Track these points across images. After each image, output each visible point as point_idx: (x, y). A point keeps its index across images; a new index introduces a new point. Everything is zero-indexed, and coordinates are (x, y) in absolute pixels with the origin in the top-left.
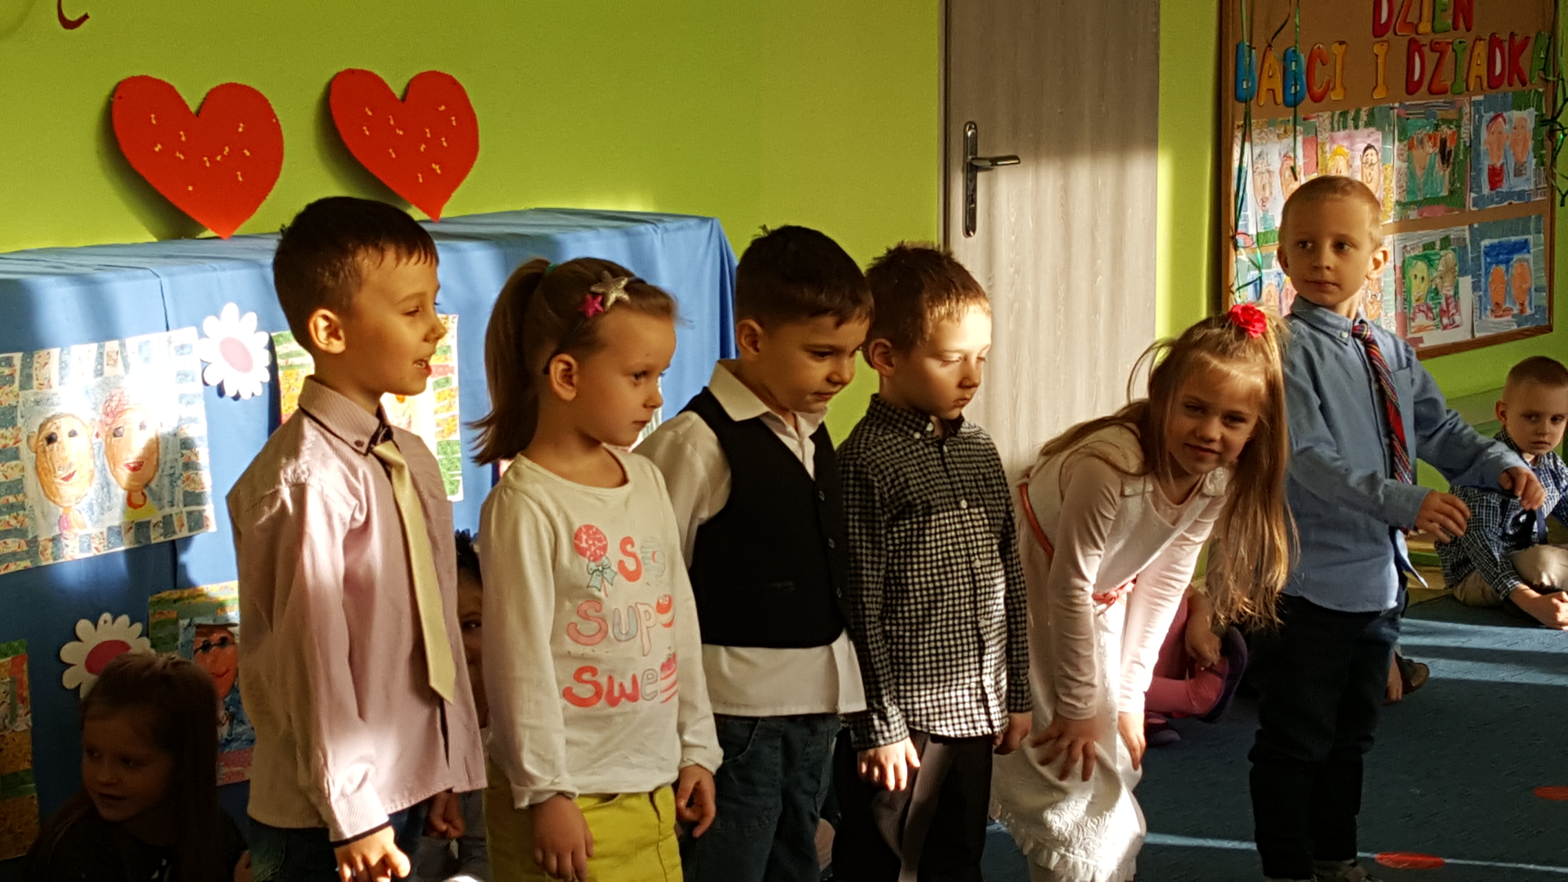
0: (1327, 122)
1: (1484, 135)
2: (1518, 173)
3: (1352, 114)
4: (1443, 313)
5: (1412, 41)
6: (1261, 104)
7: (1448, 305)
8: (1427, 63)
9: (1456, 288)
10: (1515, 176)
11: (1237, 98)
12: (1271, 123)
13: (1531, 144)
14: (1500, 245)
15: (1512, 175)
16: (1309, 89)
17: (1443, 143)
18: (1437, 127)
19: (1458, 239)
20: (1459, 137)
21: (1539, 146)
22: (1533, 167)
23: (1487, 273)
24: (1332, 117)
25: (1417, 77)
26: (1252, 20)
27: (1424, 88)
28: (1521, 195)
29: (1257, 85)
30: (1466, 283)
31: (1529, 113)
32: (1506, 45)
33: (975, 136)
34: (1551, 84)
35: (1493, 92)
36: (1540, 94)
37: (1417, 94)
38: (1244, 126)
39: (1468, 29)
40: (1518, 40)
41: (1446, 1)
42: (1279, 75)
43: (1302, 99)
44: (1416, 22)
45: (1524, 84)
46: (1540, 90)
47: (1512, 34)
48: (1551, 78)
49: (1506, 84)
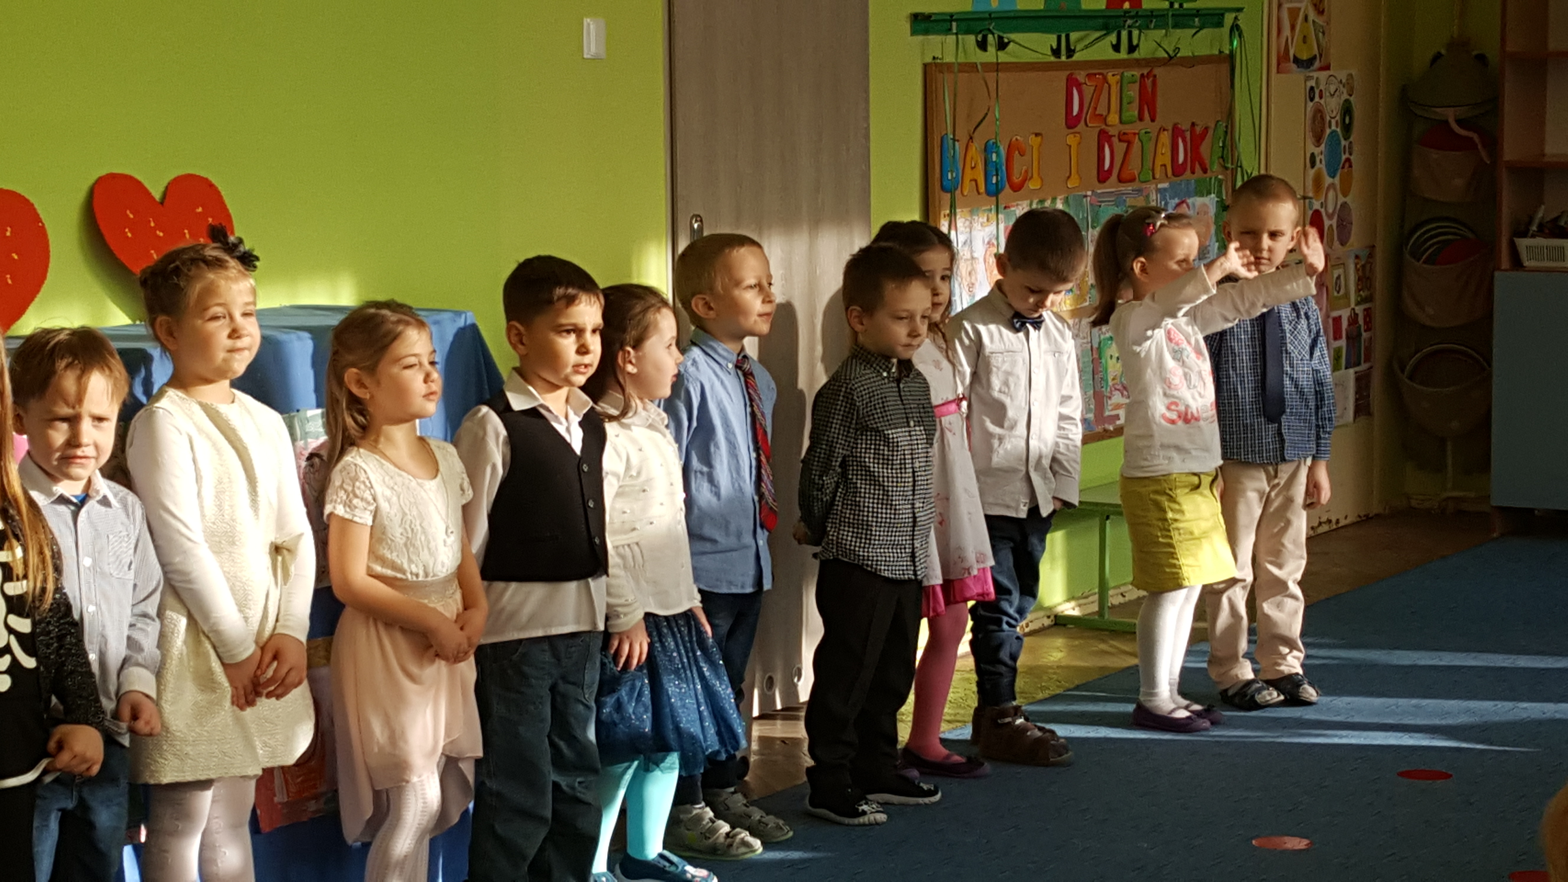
5: (1101, 133)
6: (965, 193)
8: (1115, 152)
11: (943, 189)
12: (975, 209)
13: (1213, 228)
16: (1009, 178)
25: (1107, 166)
26: (956, 110)
27: (1114, 177)
29: (960, 176)
31: (1211, 199)
32: (1188, 135)
33: (701, 228)
34: (1229, 172)
35: (1177, 179)
36: (1220, 182)
37: (1108, 183)
38: (950, 215)
39: (1153, 120)
40: (1198, 129)
41: (1133, 92)
42: (981, 166)
43: (1002, 189)
44: (1105, 114)
45: (1205, 171)
46: (1220, 177)
47: (1193, 124)
48: (1229, 165)
49: (1188, 172)
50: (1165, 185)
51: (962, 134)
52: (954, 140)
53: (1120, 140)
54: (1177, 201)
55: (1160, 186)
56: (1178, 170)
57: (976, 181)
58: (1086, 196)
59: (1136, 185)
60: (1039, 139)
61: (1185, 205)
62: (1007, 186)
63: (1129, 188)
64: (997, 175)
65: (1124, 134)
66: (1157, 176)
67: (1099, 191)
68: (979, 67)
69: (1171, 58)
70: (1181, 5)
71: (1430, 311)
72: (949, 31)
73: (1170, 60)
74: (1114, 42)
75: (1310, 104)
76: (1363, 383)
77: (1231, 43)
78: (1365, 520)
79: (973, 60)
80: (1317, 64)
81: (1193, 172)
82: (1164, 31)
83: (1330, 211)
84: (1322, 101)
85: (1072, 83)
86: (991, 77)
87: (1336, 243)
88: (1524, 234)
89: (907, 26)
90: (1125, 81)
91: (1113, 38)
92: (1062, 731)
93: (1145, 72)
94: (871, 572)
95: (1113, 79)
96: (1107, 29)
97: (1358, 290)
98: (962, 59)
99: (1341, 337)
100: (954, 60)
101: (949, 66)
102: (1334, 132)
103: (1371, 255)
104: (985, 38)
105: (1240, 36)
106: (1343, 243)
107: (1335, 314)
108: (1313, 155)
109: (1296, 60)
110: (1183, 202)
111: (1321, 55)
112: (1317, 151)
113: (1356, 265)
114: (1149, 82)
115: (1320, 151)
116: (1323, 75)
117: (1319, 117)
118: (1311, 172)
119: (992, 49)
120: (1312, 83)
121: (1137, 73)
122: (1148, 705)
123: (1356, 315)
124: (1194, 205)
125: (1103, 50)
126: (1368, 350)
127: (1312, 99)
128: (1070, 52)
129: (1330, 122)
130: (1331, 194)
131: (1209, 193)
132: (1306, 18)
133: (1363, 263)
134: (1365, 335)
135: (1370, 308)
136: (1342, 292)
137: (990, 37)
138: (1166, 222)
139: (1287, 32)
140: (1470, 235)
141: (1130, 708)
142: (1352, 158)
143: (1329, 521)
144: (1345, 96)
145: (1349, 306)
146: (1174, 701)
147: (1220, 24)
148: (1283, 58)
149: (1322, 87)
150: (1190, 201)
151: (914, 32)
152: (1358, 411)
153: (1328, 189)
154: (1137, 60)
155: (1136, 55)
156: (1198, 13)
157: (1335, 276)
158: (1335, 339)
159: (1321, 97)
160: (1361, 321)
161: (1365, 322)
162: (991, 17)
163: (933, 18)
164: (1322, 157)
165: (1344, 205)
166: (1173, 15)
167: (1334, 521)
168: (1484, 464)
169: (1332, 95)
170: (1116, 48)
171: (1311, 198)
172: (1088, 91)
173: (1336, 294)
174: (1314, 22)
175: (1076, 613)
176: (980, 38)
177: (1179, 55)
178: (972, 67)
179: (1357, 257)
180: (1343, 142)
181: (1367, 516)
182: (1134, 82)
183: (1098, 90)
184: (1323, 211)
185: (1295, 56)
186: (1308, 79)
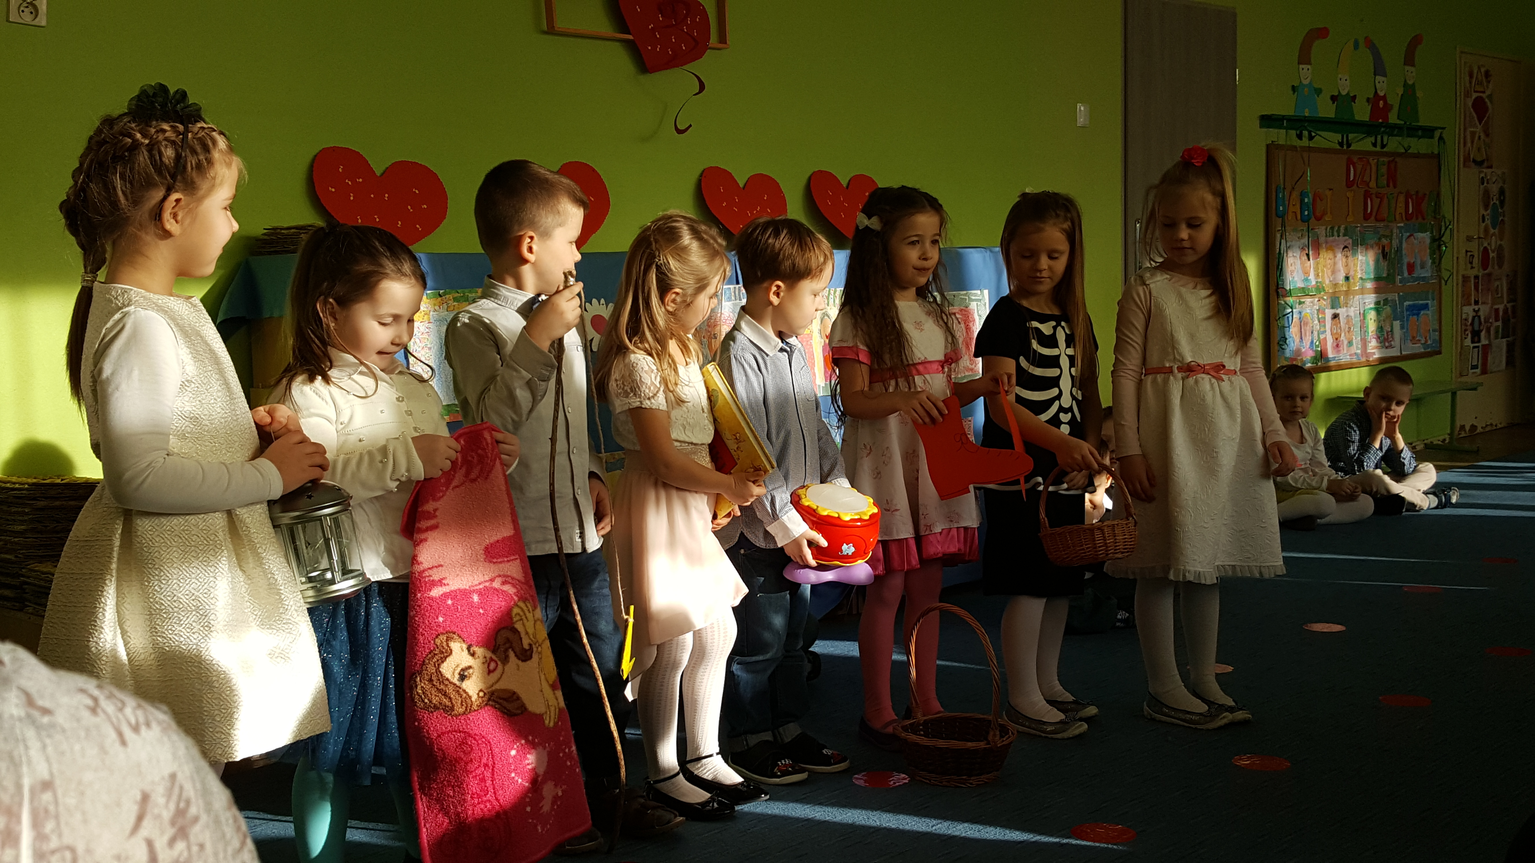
0: (1324, 232)
1: (1404, 245)
2: (1423, 267)
3: (1336, 228)
4: (1386, 340)
5: (1366, 192)
6: (1290, 219)
7: (1387, 336)
8: (1374, 204)
9: (1392, 326)
10: (1421, 268)
11: (1277, 216)
12: (1295, 230)
13: (1428, 251)
14: (1414, 305)
15: (1419, 268)
16: (1314, 213)
17: (1384, 247)
18: (1380, 239)
19: (1392, 300)
20: (1391, 246)
21: (1432, 253)
22: (1430, 264)
23: (1407, 320)
24: (1326, 229)
25: (1369, 211)
26: (1285, 172)
27: (1373, 218)
28: (1424, 278)
29: (1287, 210)
30: (1397, 324)
31: (1427, 235)
32: (1414, 197)
34: (1437, 220)
35: (1408, 222)
36: (1433, 225)
37: (1369, 221)
38: (1281, 231)
39: (1395, 187)
40: (1420, 195)
41: (1384, 170)
42: (1298, 205)
43: (1310, 219)
44: (1368, 181)
45: (1424, 219)
46: (1433, 223)
47: (1417, 192)
48: (1437, 217)
49: (1414, 218)
50: (1402, 225)
51: (1288, 186)
52: (1284, 188)
53: (1377, 197)
54: (1408, 234)
55: (1399, 225)
56: (1408, 217)
57: (1296, 212)
58: (1357, 227)
60: (1331, 192)
61: (1412, 237)
62: (1313, 217)
63: (1381, 224)
64: (1308, 210)
65: (1379, 193)
66: (1397, 219)
67: (1365, 225)
68: (1299, 149)
72: (1281, 127)
73: (1406, 155)
74: (1373, 142)
75: (1482, 187)
76: (1510, 347)
77: (1439, 147)
79: (1295, 144)
80: (1485, 164)
81: (1417, 219)
82: (1401, 137)
83: (1493, 248)
84: (1488, 185)
85: (1350, 162)
86: (1305, 154)
87: (1496, 267)
89: (1257, 122)
90: (1379, 164)
91: (1373, 139)
93: (1391, 159)
95: (1373, 162)
96: (1369, 134)
97: (1508, 294)
98: (1289, 143)
99: (1499, 321)
100: (1283, 143)
101: (1281, 146)
102: (1495, 203)
103: (1516, 275)
104: (1301, 133)
106: (1500, 267)
107: (1496, 307)
108: (1483, 215)
109: (1474, 161)
110: (1411, 235)
111: (1487, 160)
112: (1485, 213)
113: (1507, 280)
114: (1393, 165)
115: (1488, 214)
116: (1490, 170)
117: (1487, 194)
118: (1483, 225)
119: (1305, 139)
120: (1482, 175)
121: (1386, 159)
123: (1507, 309)
124: (1417, 237)
125: (1367, 145)
126: (1514, 329)
127: (1483, 184)
128: (1349, 145)
129: (1493, 198)
130: (1494, 239)
131: (1426, 232)
132: (1479, 138)
133: (1512, 279)
134: (1512, 320)
135: (1515, 305)
136: (1500, 295)
137: (1305, 132)
139: (1469, 145)
142: (1506, 219)
143: (1492, 425)
144: (1501, 184)
145: (1503, 303)
147: (1432, 137)
148: (1467, 159)
149: (1488, 178)
150: (1414, 234)
151: (1261, 126)
152: (1507, 363)
153: (1492, 235)
154: (1386, 152)
155: (1385, 150)
156: (1421, 128)
157: (1496, 285)
158: (1496, 321)
159: (1488, 183)
160: (1510, 312)
161: (1513, 313)
162: (1304, 120)
163: (1273, 118)
164: (1489, 217)
165: (1500, 245)
166: (1406, 129)
169: (1494, 183)
170: (1375, 145)
171: (1483, 239)
172: (1359, 168)
173: (1496, 296)
174: (1484, 141)
176: (1298, 132)
177: (1409, 152)
178: (1294, 148)
179: (1508, 275)
180: (1500, 210)
182: (1385, 165)
183: (1364, 168)
184: (1489, 248)
186: (1480, 172)
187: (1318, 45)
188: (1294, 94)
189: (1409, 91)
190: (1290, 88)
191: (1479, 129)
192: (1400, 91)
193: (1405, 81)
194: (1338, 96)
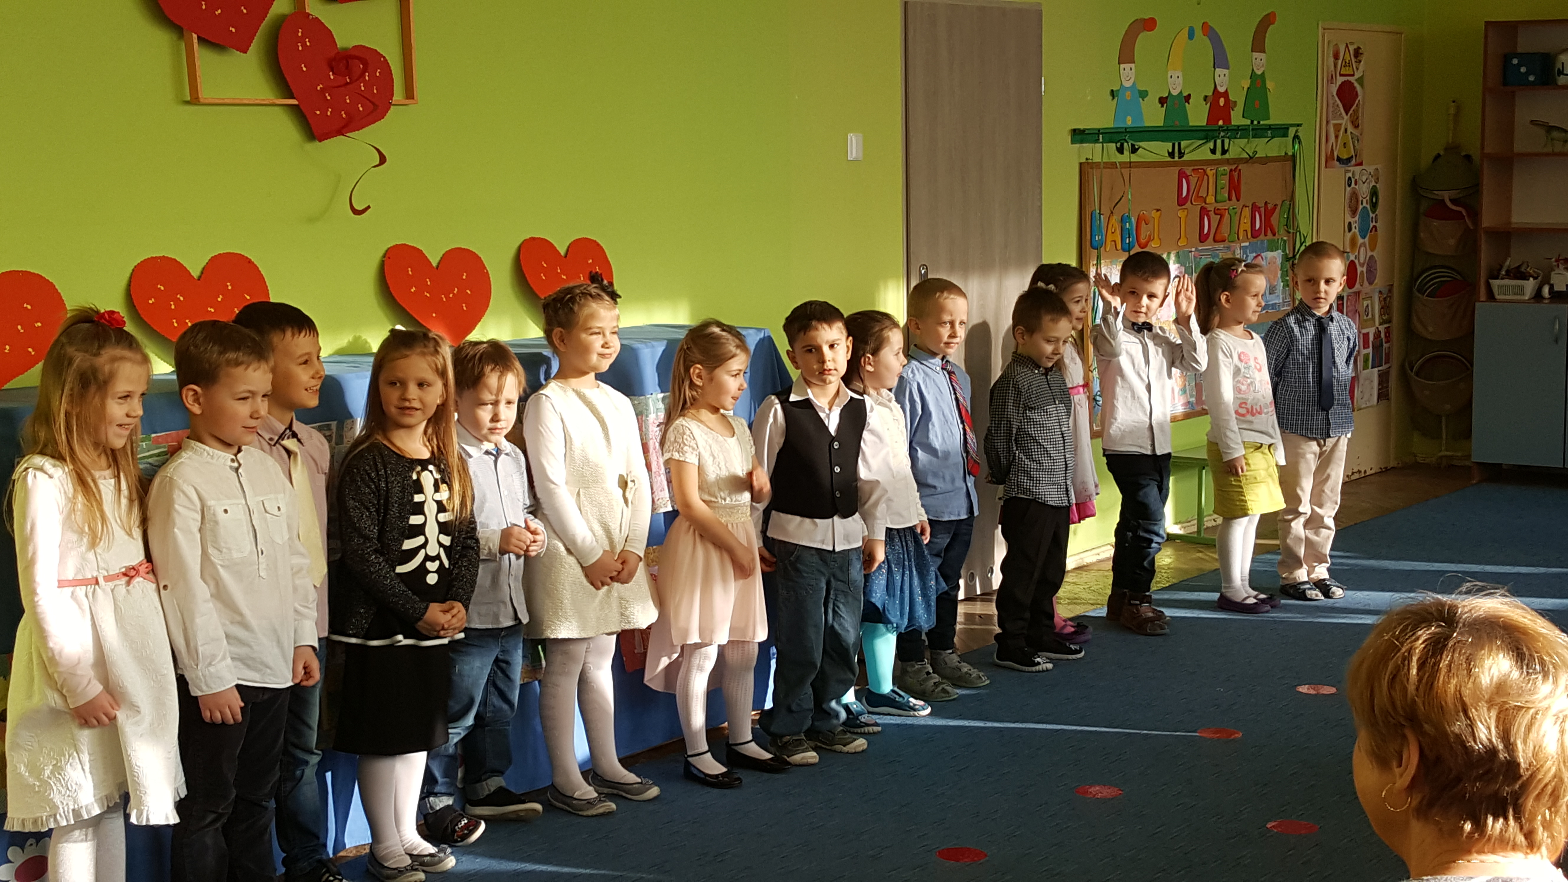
2: (1272, 292)
5: (1202, 208)
6: (1108, 250)
8: (1212, 222)
10: (1270, 294)
11: (1092, 246)
15: (1267, 293)
16: (1138, 239)
21: (1284, 274)
22: (1281, 288)
25: (1206, 231)
26: (1101, 194)
27: (1211, 239)
28: (1274, 305)
29: (1104, 237)
31: (1279, 254)
32: (1262, 210)
33: (926, 273)
34: (1291, 235)
35: (1255, 240)
36: (1285, 241)
37: (1206, 242)
38: (1097, 265)
39: (1238, 200)
40: (1270, 206)
41: (1224, 181)
42: (1118, 232)
43: (1134, 246)
44: (1204, 196)
45: (1274, 235)
46: (1285, 238)
47: (1266, 203)
48: (1291, 231)
49: (1262, 235)
50: (1247, 244)
51: (1106, 210)
52: (1100, 214)
53: (1216, 214)
54: (1254, 255)
55: (1243, 245)
56: (1255, 234)
57: (1115, 241)
58: (1191, 252)
59: (1226, 244)
60: (1159, 213)
61: (1260, 257)
63: (1221, 246)
64: (1129, 237)
65: (1218, 209)
66: (1241, 238)
67: (1200, 248)
68: (1118, 164)
69: (1251, 158)
70: (1259, 122)
71: (1431, 329)
72: (1097, 141)
73: (1251, 159)
74: (1212, 148)
75: (1348, 189)
76: (1383, 378)
77: (1294, 147)
78: (1384, 471)
79: (1113, 160)
80: (1353, 162)
81: (1266, 235)
82: (1247, 140)
83: (1362, 261)
84: (1357, 187)
85: (1182, 175)
86: (1126, 172)
87: (1366, 283)
88: (1496, 278)
89: (1068, 138)
90: (1219, 174)
91: (1211, 145)
92: (1168, 612)
93: (1233, 167)
94: (1041, 503)
95: (1210, 173)
96: (1207, 139)
97: (1381, 315)
98: (1106, 160)
99: (1368, 347)
100: (1100, 160)
101: (1098, 164)
102: (1364, 207)
103: (1390, 291)
104: (1122, 145)
105: (1300, 143)
106: (1371, 283)
107: (1364, 331)
108: (1350, 223)
109: (1339, 159)
110: (1259, 255)
111: (1356, 156)
112: (1352, 220)
113: (1380, 298)
114: (1236, 174)
115: (1355, 221)
116: (1358, 168)
117: (1354, 198)
118: (1349, 235)
119: (1126, 153)
120: (1350, 175)
121: (1227, 168)
122: (1228, 595)
123: (1380, 332)
124: (1266, 258)
125: (1203, 153)
126: (1388, 355)
127: (1350, 185)
128: (1181, 154)
129: (1362, 201)
130: (1362, 249)
131: (1277, 249)
132: (1346, 130)
133: (1385, 296)
134: (1385, 345)
135: (1389, 327)
136: (1370, 316)
137: (1125, 144)
138: (1245, 269)
139: (1332, 140)
140: (1459, 277)
141: (1215, 596)
142: (1377, 225)
143: (1359, 472)
144: (1373, 183)
145: (1374, 325)
146: (1246, 592)
147: (1285, 135)
148: (1329, 158)
149: (1357, 177)
150: (1262, 254)
151: (1073, 142)
152: (1380, 397)
153: (1360, 246)
154: (1228, 160)
155: (1227, 156)
156: (1269, 127)
157: (1365, 305)
158: (1364, 348)
159: (1356, 184)
160: (1383, 335)
161: (1386, 336)
162: (1126, 131)
163: (1087, 132)
164: (1356, 225)
165: (1372, 257)
166: (1253, 129)
167: (1363, 471)
168: (1467, 434)
169: (1364, 183)
170: (1213, 151)
171: (1348, 253)
172: (1193, 180)
173: (1365, 317)
174: (1351, 133)
175: (1181, 532)
176: (1119, 145)
177: (1257, 156)
178: (1113, 165)
179: (1380, 292)
180: (1371, 215)
181: (1386, 468)
182: (1226, 175)
183: (1200, 180)
184: (1356, 261)
185: (1338, 156)
186: (1347, 171)
187: (1143, 38)
188: (1113, 98)
189: (1258, 83)
190: (1109, 92)
191: (1345, 120)
192: (1246, 84)
193: (1253, 70)
194: (1167, 98)
